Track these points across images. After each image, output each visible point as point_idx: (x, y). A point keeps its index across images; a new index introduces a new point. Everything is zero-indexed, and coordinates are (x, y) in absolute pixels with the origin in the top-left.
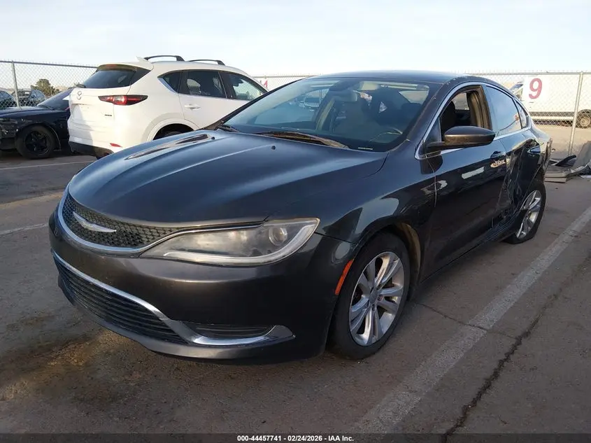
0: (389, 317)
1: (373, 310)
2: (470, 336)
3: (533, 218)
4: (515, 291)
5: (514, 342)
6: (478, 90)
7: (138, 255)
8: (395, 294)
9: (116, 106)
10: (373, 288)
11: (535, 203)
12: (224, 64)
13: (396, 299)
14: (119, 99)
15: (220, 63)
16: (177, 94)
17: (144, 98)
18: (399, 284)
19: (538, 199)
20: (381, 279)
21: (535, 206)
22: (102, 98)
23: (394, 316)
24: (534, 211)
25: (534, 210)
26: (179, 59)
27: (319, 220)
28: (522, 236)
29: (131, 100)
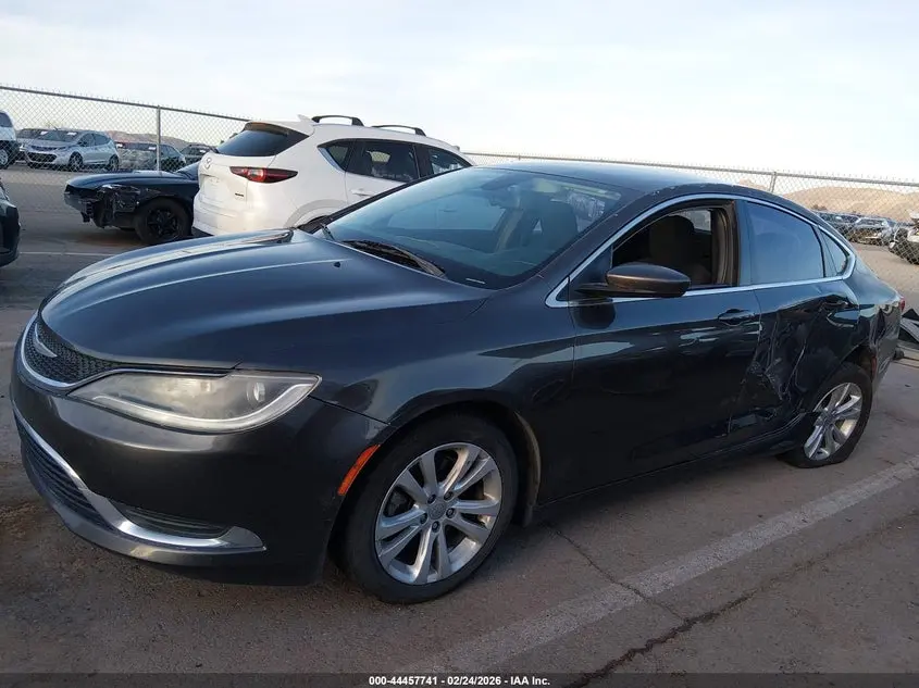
0: (470, 547)
1: (434, 530)
2: (610, 600)
3: (847, 429)
4: (742, 544)
5: (680, 623)
6: (728, 208)
7: (65, 394)
8: (487, 512)
9: (250, 182)
10: (434, 496)
11: (849, 405)
12: (424, 135)
13: (487, 520)
14: (256, 173)
15: (419, 132)
16: (343, 173)
17: (290, 174)
18: (493, 497)
19: (856, 398)
20: (450, 484)
21: (850, 410)
22: (234, 170)
23: (480, 546)
24: (849, 418)
25: (847, 414)
26: (357, 122)
27: (320, 379)
28: (821, 457)
29: (273, 176)
